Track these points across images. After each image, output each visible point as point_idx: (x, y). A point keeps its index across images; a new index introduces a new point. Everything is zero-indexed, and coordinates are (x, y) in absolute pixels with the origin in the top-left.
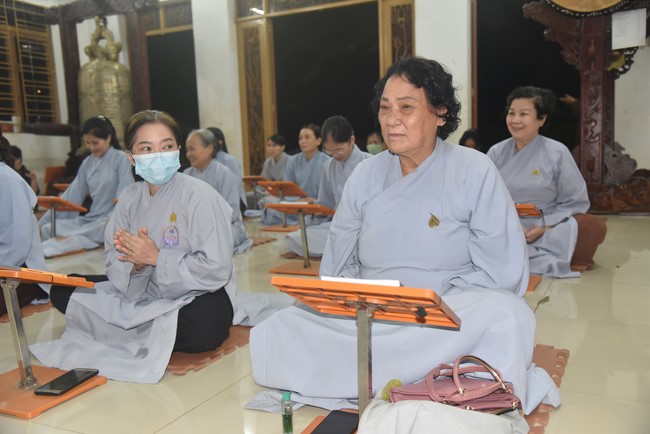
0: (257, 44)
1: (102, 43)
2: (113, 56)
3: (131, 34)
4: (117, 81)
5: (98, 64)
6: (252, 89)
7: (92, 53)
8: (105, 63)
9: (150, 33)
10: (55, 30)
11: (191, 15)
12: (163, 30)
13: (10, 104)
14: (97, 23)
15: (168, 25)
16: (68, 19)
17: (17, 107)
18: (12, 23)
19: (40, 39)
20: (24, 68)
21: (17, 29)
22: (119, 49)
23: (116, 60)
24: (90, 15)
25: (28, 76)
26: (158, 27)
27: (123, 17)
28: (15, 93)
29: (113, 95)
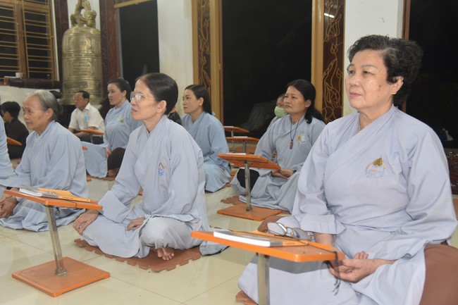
0: (207, 11)
4: (91, 44)
6: (203, 50)
7: (75, 20)
8: (82, 28)
12: (137, 1)
13: (15, 63)
19: (43, 11)
20: (27, 34)
21: (22, 3)
23: (92, 26)
25: (30, 40)
28: (20, 54)
29: (87, 55)
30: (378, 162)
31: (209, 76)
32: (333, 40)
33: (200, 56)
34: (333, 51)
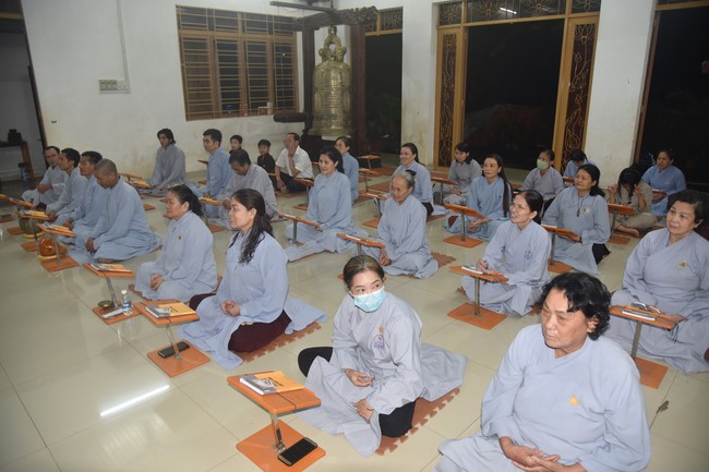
0: (454, 48)
1: (332, 47)
2: (339, 58)
3: (354, 38)
4: (341, 78)
5: (328, 65)
7: (324, 55)
8: (333, 64)
9: (368, 34)
10: (299, 35)
11: (402, 22)
12: (379, 32)
13: (266, 94)
14: (329, 31)
15: (382, 29)
16: (309, 27)
17: (271, 96)
18: (271, 33)
19: (288, 42)
20: (277, 66)
21: (274, 37)
22: (344, 52)
23: (342, 61)
24: (324, 25)
25: (279, 71)
26: (375, 30)
27: (349, 27)
30: (683, 265)
31: (452, 110)
32: (578, 91)
33: (443, 90)
34: (578, 100)
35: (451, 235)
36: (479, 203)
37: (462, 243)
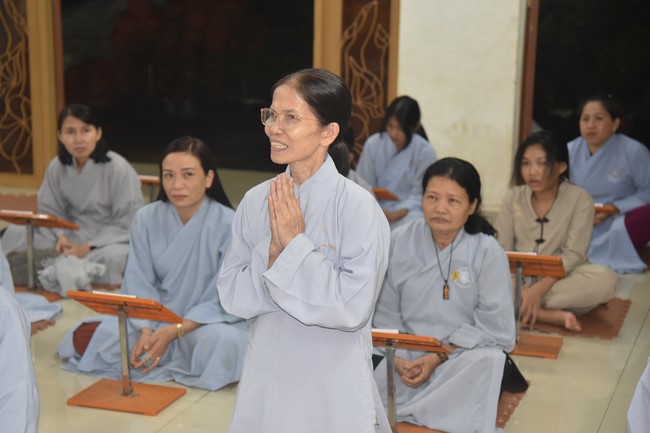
35: (87, 382)
36: (158, 279)
37: (127, 401)
